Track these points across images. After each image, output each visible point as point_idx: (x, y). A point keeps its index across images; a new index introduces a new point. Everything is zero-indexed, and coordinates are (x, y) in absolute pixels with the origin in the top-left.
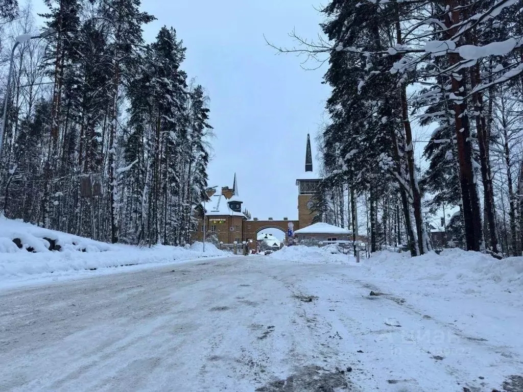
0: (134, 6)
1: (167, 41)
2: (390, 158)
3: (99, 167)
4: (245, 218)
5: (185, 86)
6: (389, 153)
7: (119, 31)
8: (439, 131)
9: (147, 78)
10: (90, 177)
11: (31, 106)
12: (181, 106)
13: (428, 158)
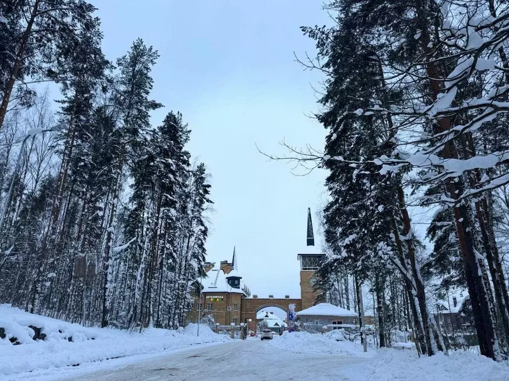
0: (144, 95)
1: (173, 125)
2: (390, 248)
3: (98, 241)
4: (244, 295)
5: (189, 165)
6: (387, 242)
7: (128, 116)
8: (440, 213)
9: (151, 158)
10: (85, 256)
11: (37, 182)
12: (183, 184)
13: (432, 239)
